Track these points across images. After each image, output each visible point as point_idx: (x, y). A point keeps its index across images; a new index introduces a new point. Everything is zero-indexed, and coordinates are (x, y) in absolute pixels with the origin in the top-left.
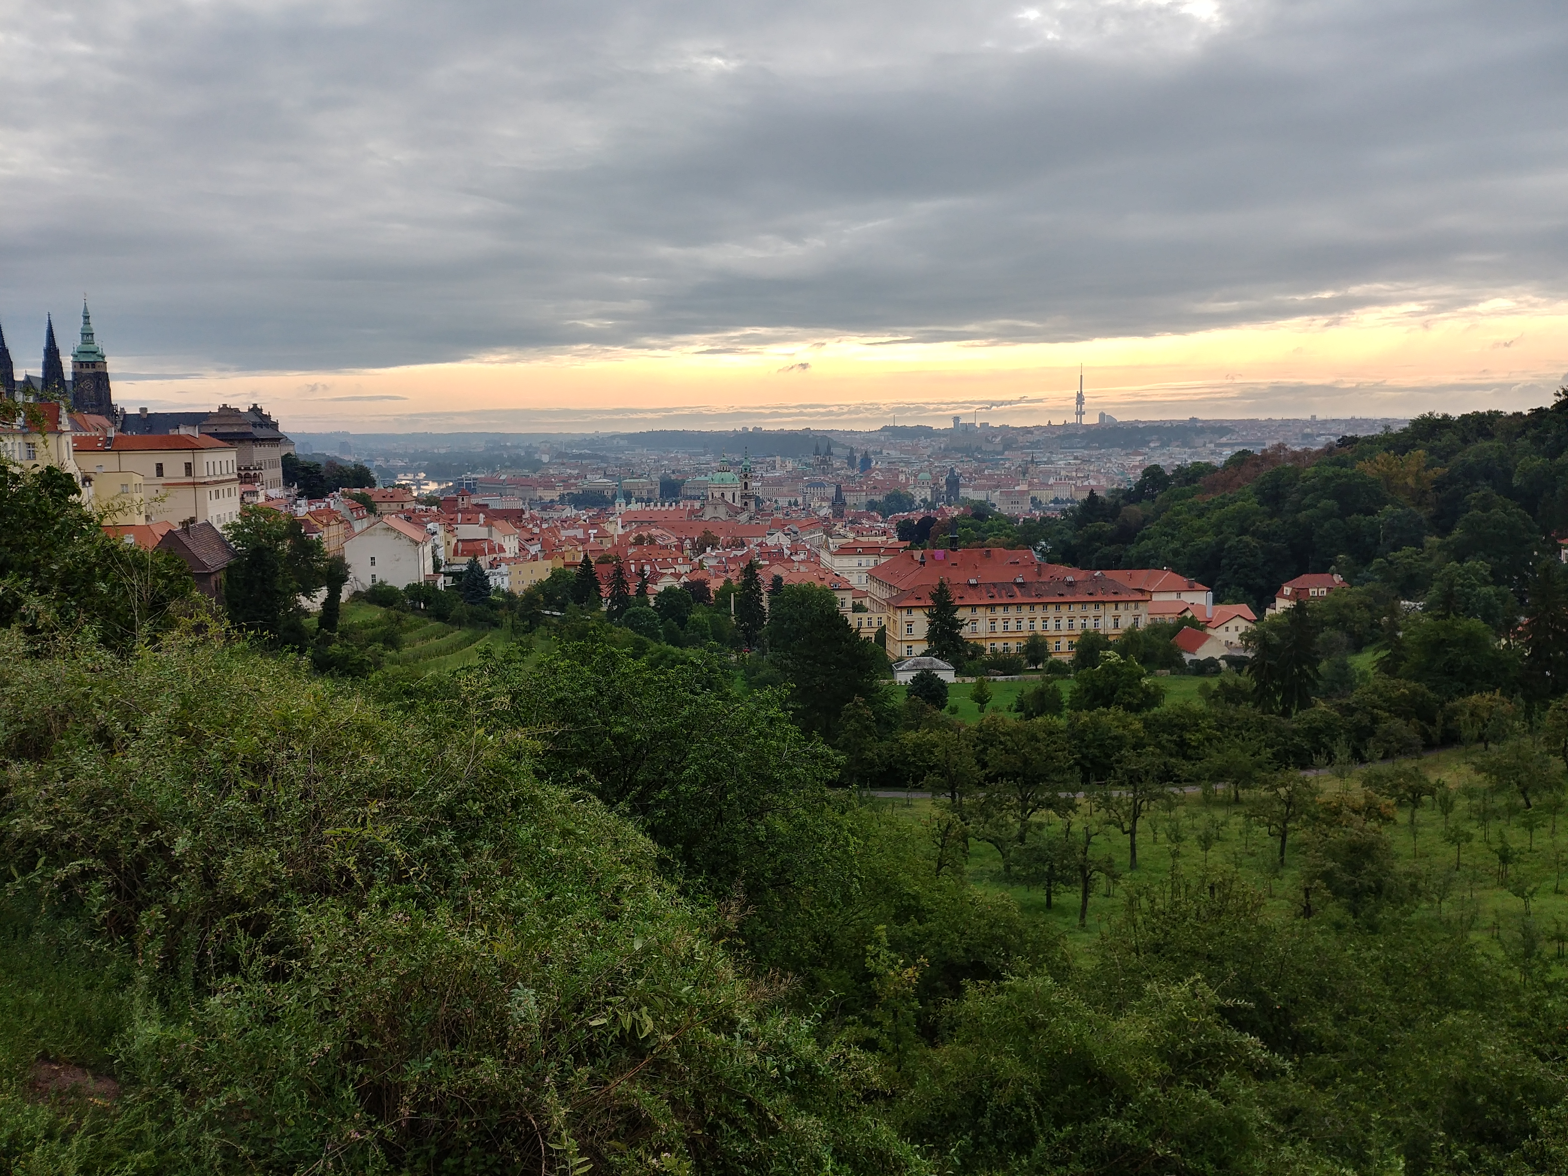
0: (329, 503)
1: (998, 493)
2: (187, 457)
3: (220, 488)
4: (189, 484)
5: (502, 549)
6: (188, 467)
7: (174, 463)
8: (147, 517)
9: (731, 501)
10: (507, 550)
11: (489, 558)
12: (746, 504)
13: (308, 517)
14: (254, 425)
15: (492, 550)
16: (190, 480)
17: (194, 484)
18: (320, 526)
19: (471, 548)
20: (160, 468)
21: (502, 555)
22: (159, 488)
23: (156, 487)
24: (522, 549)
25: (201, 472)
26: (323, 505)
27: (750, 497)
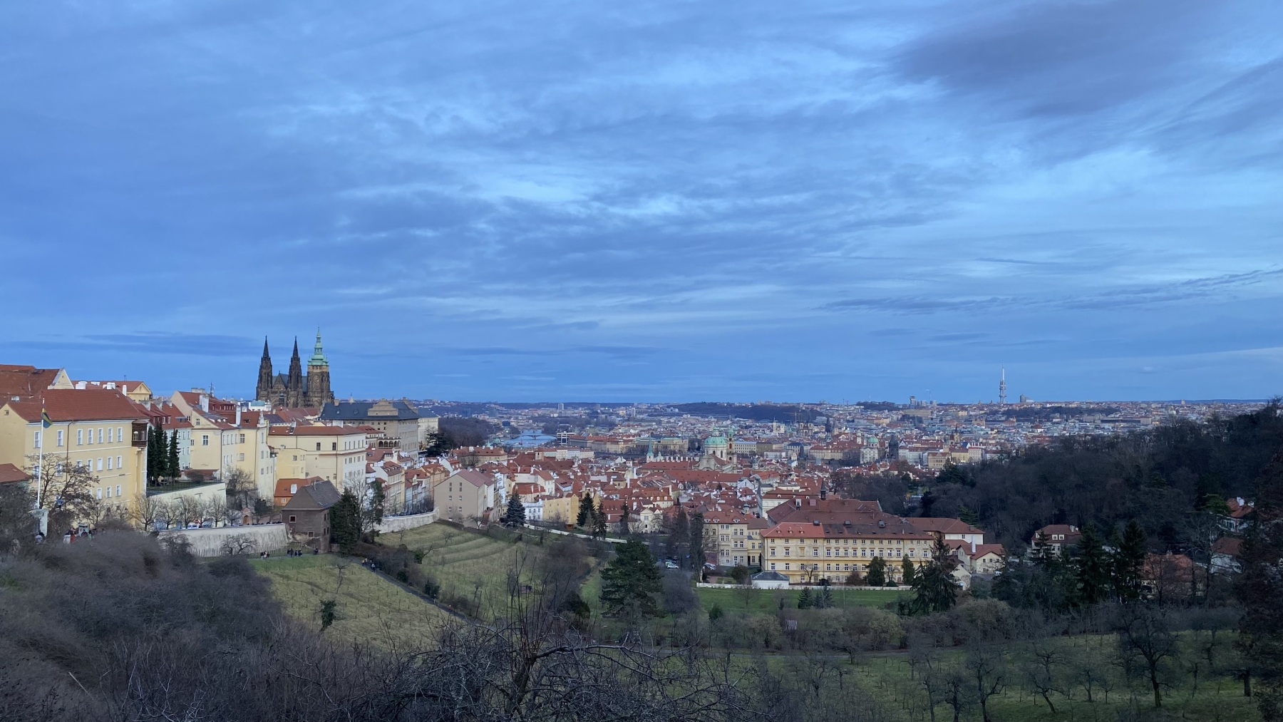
0: (438, 460)
1: (926, 454)
2: (333, 439)
3: (353, 457)
4: (333, 455)
5: (543, 490)
6: (334, 444)
7: (327, 442)
8: (307, 474)
9: (719, 457)
10: (547, 490)
11: (535, 495)
12: (730, 459)
13: (422, 469)
14: (400, 410)
15: (536, 491)
16: (334, 452)
17: (336, 455)
18: (428, 474)
19: (524, 488)
20: (319, 445)
21: (543, 493)
22: (317, 457)
23: (316, 456)
24: (557, 489)
25: (341, 448)
26: (435, 461)
27: (733, 454)
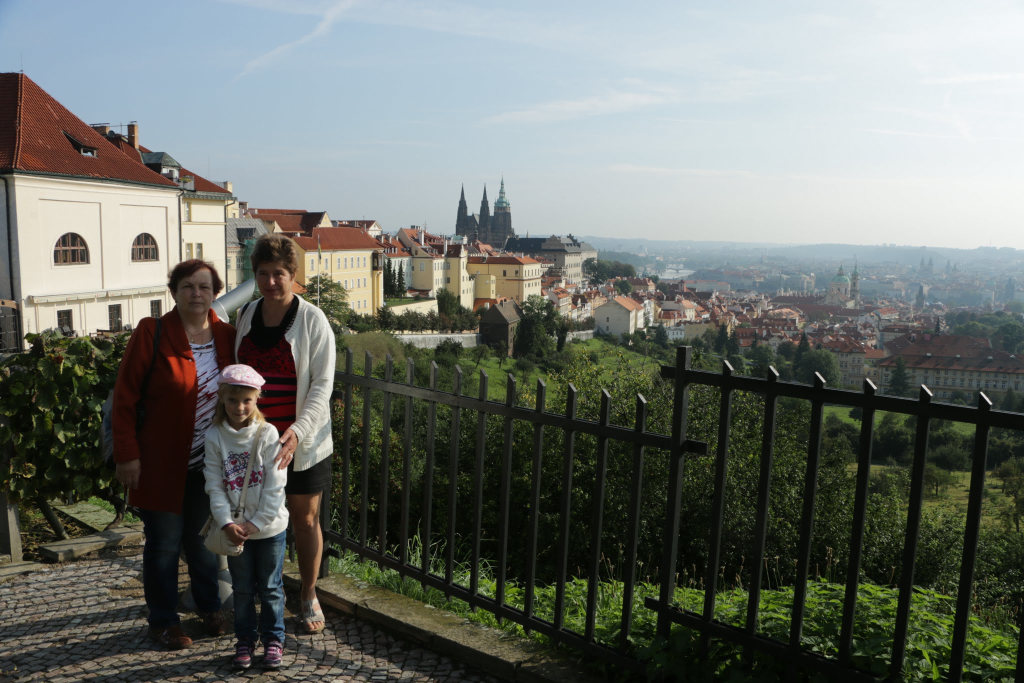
0: (598, 287)
2: (516, 267)
3: (531, 282)
4: (516, 280)
5: (685, 316)
6: (517, 272)
7: (510, 269)
8: (497, 295)
9: (844, 293)
10: (688, 317)
13: (584, 295)
14: (567, 245)
15: (679, 317)
17: (519, 280)
18: (589, 299)
19: (669, 314)
20: (505, 272)
21: (685, 319)
22: (505, 281)
24: (697, 316)
25: (523, 274)
26: (595, 288)
27: (857, 291)
